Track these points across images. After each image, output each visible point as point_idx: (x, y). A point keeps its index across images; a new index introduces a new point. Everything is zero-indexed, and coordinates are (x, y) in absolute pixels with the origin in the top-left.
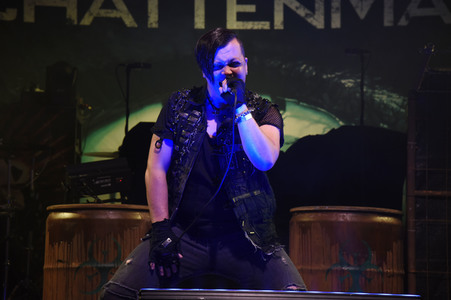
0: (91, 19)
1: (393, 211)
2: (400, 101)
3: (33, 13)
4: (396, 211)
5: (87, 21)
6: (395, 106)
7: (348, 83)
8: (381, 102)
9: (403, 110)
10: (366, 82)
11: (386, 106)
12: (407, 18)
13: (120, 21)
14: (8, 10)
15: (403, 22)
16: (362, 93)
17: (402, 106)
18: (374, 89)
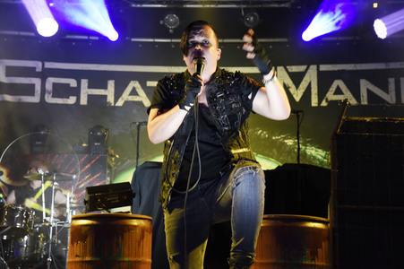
0: (123, 102)
1: (322, 219)
2: (323, 154)
3: (86, 99)
4: (324, 219)
5: (120, 103)
6: (320, 157)
7: (290, 142)
8: (311, 155)
9: (325, 160)
10: (301, 142)
11: (314, 158)
12: (327, 101)
13: (141, 103)
14: (71, 97)
15: (324, 104)
16: (299, 149)
17: (325, 158)
18: (306, 146)
